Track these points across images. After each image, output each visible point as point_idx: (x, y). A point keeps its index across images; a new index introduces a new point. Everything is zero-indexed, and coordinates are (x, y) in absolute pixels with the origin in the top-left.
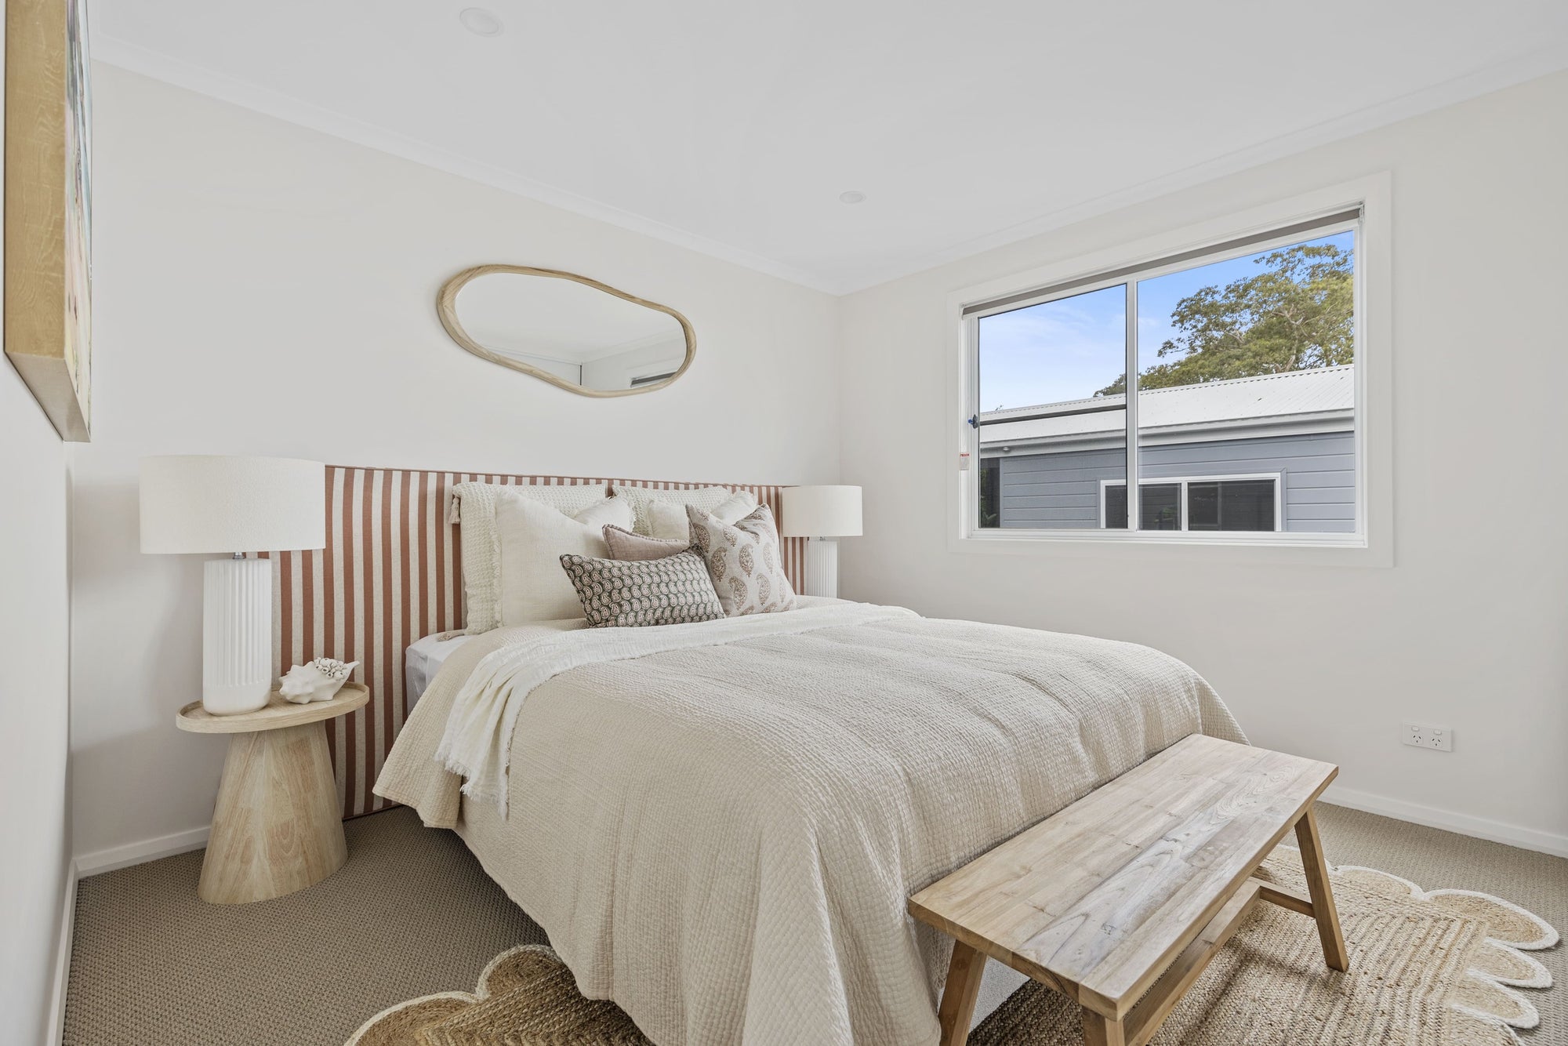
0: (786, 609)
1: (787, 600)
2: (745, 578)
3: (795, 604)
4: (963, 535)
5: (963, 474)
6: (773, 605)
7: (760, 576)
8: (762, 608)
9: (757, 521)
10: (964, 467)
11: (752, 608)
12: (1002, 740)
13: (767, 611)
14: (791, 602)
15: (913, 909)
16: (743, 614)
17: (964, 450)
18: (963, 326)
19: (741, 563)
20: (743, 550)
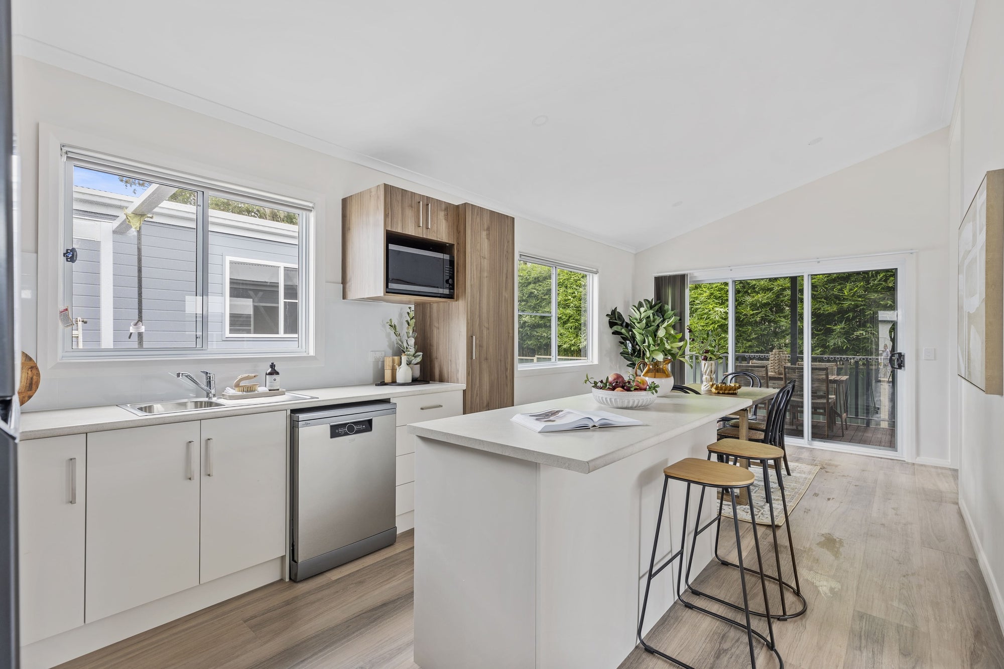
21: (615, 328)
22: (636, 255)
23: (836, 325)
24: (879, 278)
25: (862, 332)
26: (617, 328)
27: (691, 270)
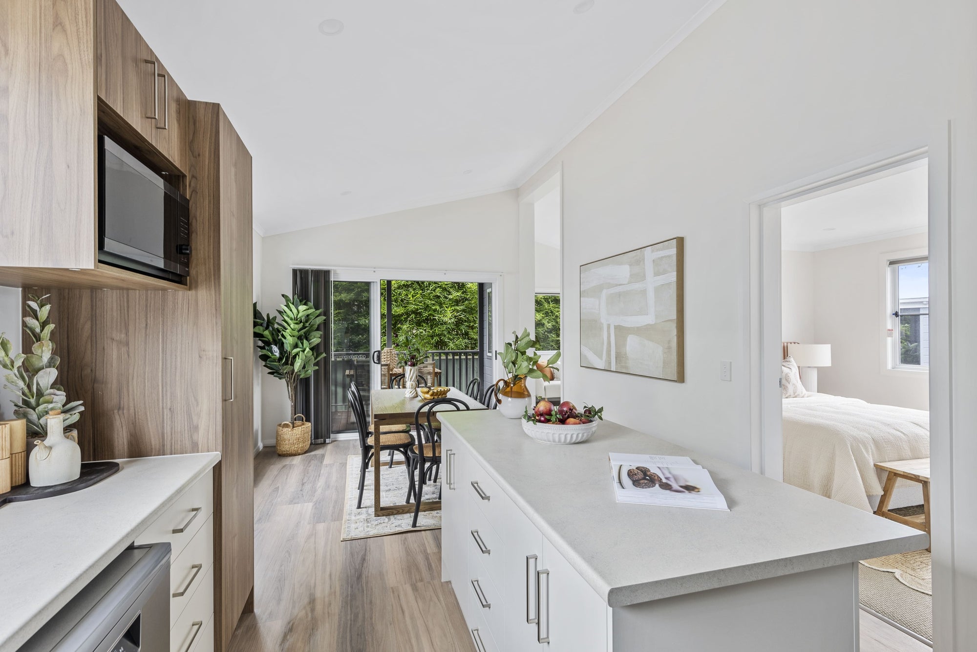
0: (803, 397)
1: (803, 393)
2: (787, 384)
3: (806, 396)
4: (889, 366)
5: (889, 340)
6: (798, 395)
7: (794, 384)
8: (794, 396)
9: (789, 363)
10: (890, 335)
11: (790, 396)
12: (904, 436)
13: (796, 397)
14: (805, 394)
15: (875, 465)
16: (786, 398)
17: (889, 327)
18: (888, 270)
19: (786, 379)
20: (786, 375)
21: (259, 329)
22: (263, 238)
23: (402, 324)
24: (431, 288)
25: (421, 330)
26: (259, 330)
27: (334, 266)
